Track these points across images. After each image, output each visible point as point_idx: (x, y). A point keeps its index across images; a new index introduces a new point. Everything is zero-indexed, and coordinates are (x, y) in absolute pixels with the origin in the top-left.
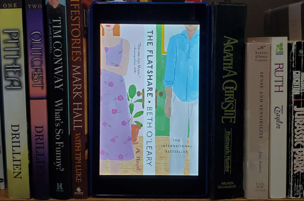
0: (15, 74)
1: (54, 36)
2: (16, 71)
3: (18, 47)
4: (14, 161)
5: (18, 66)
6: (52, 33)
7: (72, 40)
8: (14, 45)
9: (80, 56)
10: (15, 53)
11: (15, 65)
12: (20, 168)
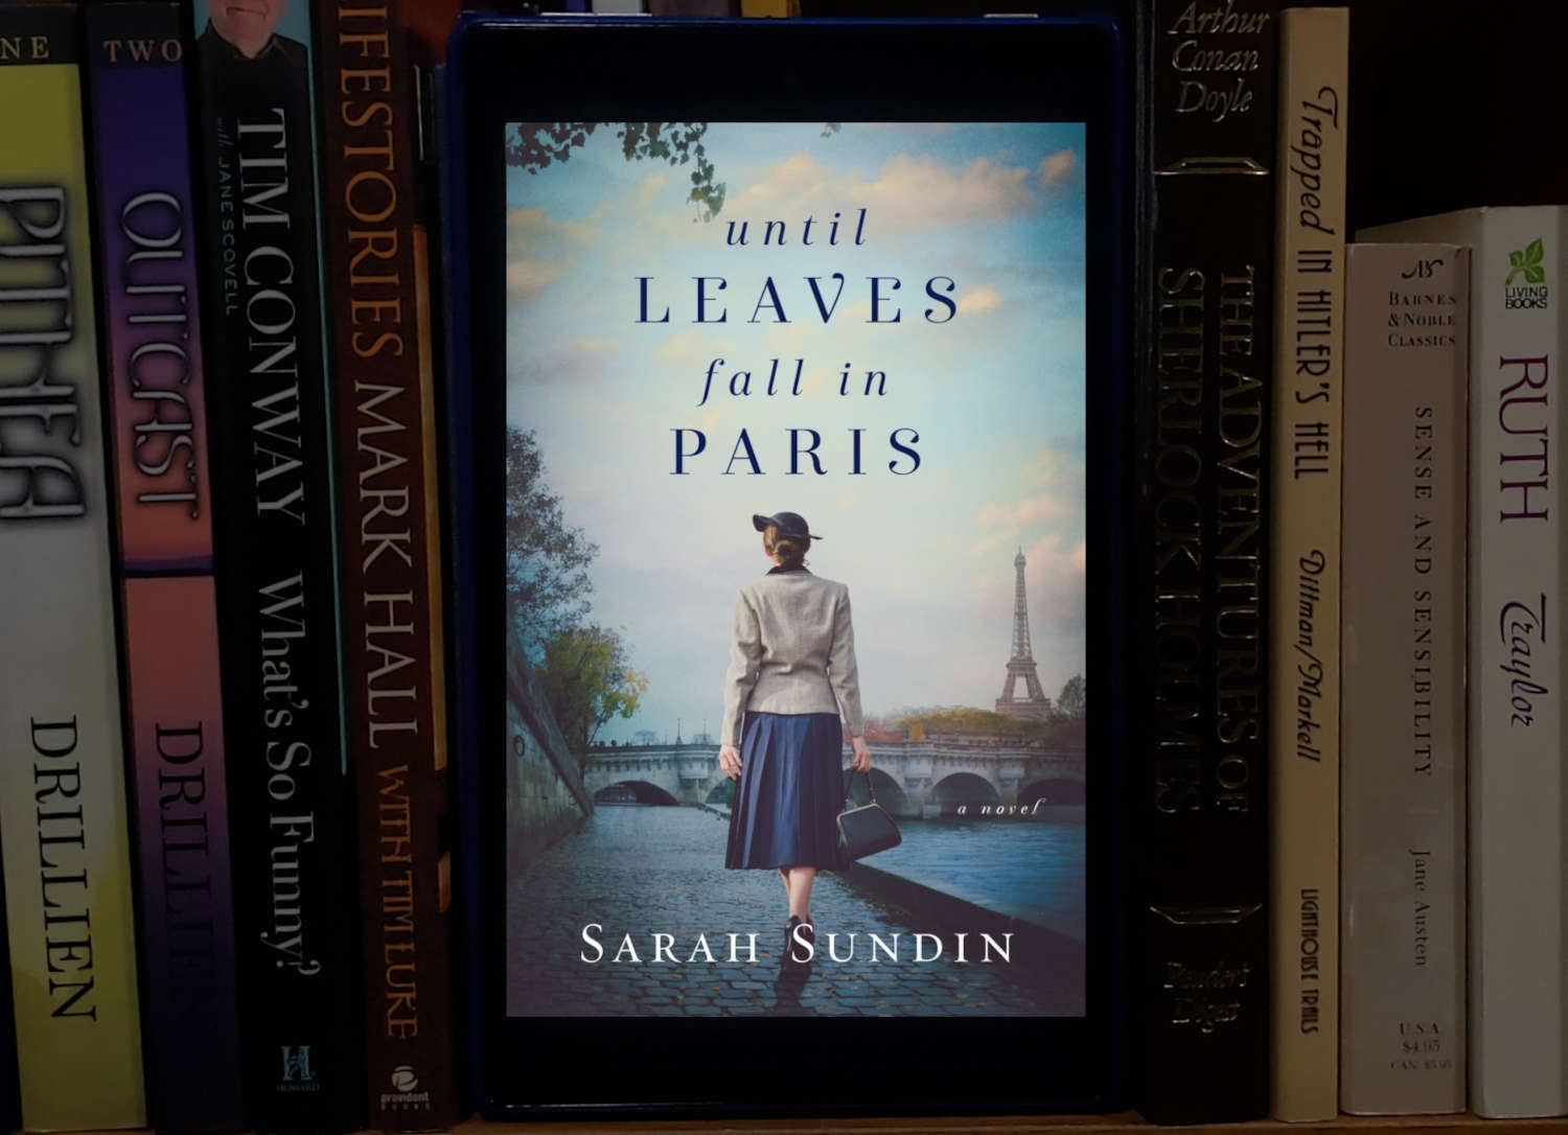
0: (47, 432)
1: (248, 219)
2: (54, 417)
3: (63, 280)
4: (49, 920)
5: (66, 391)
6: (238, 196)
7: (353, 235)
8: (40, 272)
9: (397, 329)
10: (45, 316)
11: (46, 384)
12: (85, 962)
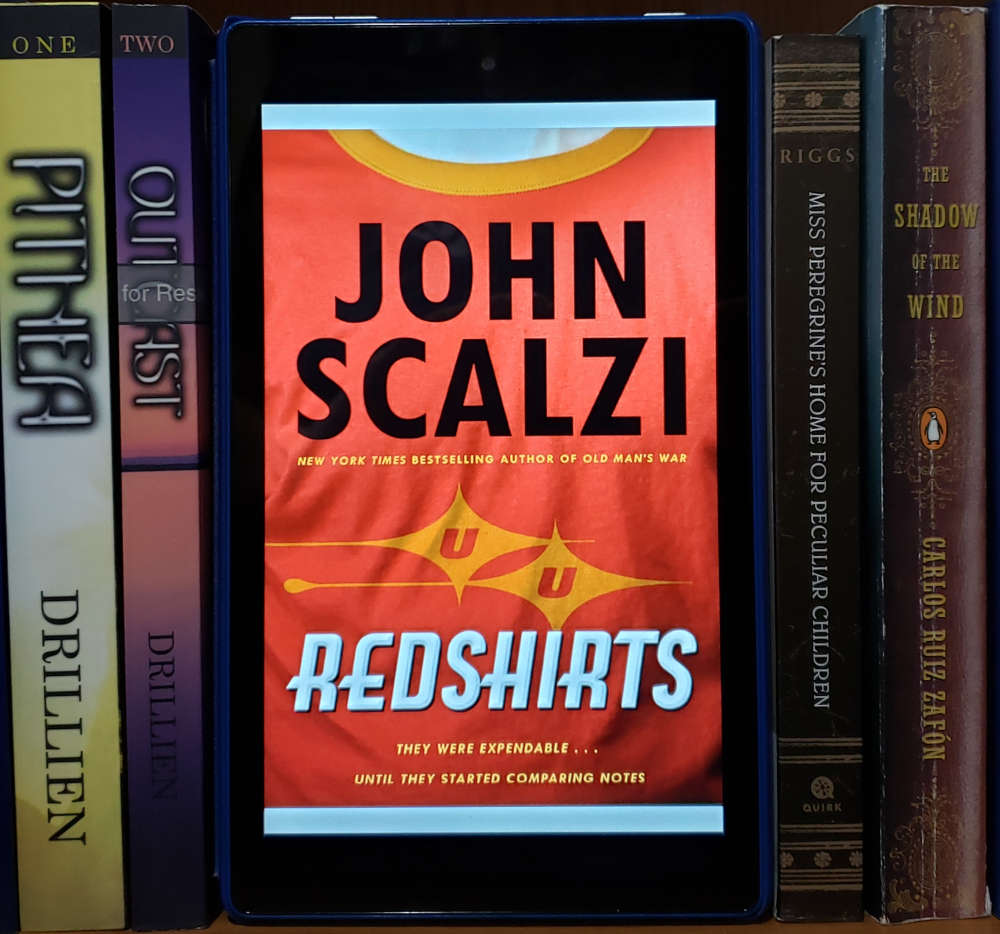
0: (63, 356)
2: (70, 343)
3: (83, 232)
4: (50, 761)
5: (80, 322)
8: (62, 226)
10: (64, 261)
11: (64, 316)
12: (78, 795)
